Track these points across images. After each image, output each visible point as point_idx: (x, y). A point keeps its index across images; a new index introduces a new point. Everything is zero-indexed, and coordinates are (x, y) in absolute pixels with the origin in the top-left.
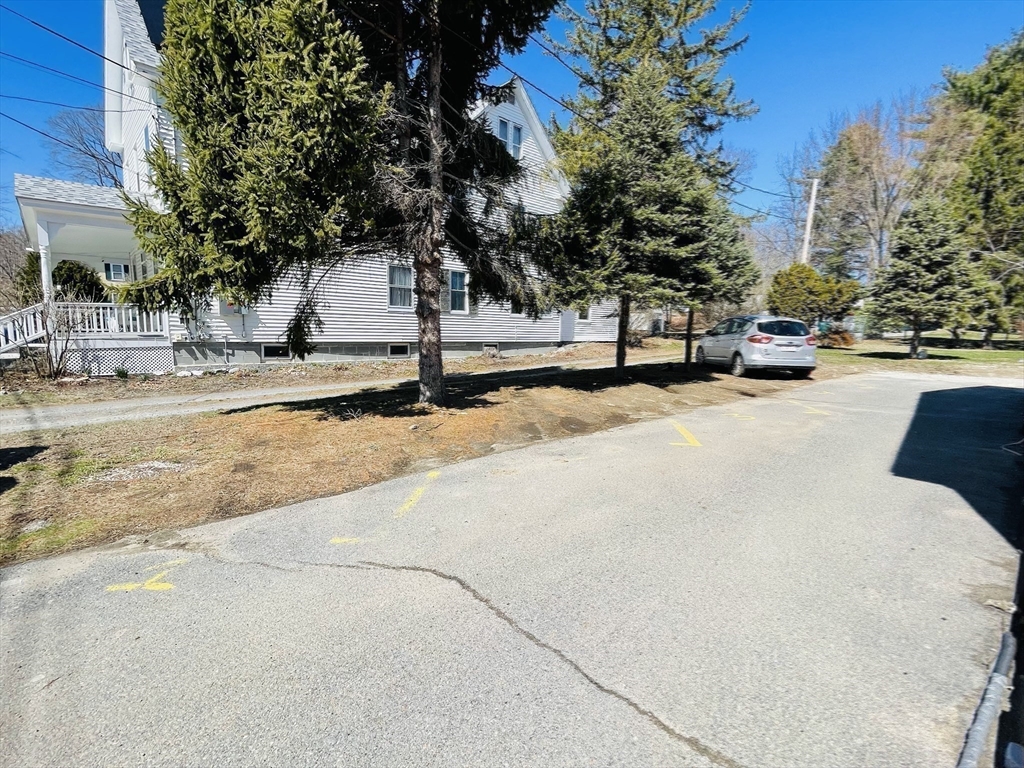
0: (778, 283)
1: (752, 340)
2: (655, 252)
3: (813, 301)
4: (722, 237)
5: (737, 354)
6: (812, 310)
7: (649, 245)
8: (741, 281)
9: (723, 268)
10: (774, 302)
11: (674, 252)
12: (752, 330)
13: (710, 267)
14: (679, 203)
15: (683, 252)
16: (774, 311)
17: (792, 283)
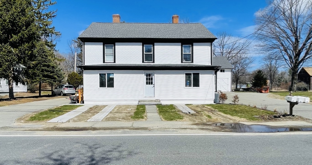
0: (69, 77)
1: (64, 89)
2: (47, 74)
3: (77, 81)
4: (57, 71)
5: (62, 92)
6: (77, 83)
7: (46, 73)
8: (61, 79)
9: (58, 76)
10: (69, 81)
11: (50, 74)
12: (64, 87)
13: (56, 77)
14: (50, 66)
15: (51, 74)
16: (69, 83)
17: (73, 77)
